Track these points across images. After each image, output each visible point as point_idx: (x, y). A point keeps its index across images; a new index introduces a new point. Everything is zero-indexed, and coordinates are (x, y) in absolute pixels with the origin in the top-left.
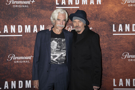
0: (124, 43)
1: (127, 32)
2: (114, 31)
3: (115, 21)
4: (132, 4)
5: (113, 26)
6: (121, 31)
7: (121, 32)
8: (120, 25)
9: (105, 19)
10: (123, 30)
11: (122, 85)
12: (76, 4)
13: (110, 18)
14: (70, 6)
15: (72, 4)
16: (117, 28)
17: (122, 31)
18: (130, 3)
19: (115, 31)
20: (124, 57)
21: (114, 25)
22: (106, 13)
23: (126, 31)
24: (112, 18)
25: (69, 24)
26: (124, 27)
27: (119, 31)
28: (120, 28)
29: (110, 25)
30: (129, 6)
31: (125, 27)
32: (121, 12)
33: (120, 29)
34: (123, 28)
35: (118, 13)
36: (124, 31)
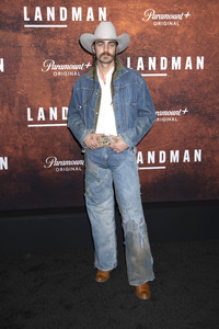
1: (152, 72)
3: (130, 52)
4: (161, 20)
5: (127, 60)
6: (140, 69)
7: (141, 72)
8: (140, 59)
12: (62, 19)
14: (51, 22)
15: (53, 19)
16: (134, 65)
17: (143, 69)
18: (157, 20)
21: (129, 59)
23: (150, 69)
25: (49, 56)
26: (146, 63)
28: (140, 65)
29: (123, 59)
30: (155, 24)
31: (148, 62)
32: (141, 35)
34: (144, 64)
35: (135, 38)
36: (146, 70)
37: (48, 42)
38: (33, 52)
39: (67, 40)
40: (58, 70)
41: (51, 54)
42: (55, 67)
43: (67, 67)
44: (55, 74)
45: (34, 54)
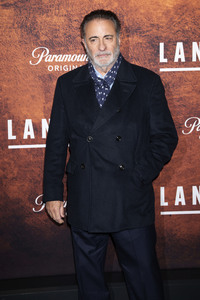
0: (189, 92)
1: (198, 64)
2: (162, 59)
3: (164, 35)
5: (159, 47)
6: (180, 59)
7: (180, 65)
9: (139, 28)
10: (186, 59)
11: (184, 203)
13: (153, 25)
16: (170, 54)
17: (183, 60)
19: (166, 61)
20: (187, 130)
21: (162, 45)
22: (142, 11)
23: (194, 60)
24: (158, 27)
25: (41, 42)
26: (188, 51)
27: (176, 60)
28: (179, 54)
29: (153, 46)
31: (191, 49)
32: (181, 9)
33: (180, 57)
34: (185, 52)
35: (172, 13)
36: (188, 61)
37: (39, 20)
38: (16, 35)
39: (68, 16)
40: (54, 63)
41: (43, 38)
42: (50, 58)
43: (68, 58)
44: (50, 69)
45: (17, 38)
